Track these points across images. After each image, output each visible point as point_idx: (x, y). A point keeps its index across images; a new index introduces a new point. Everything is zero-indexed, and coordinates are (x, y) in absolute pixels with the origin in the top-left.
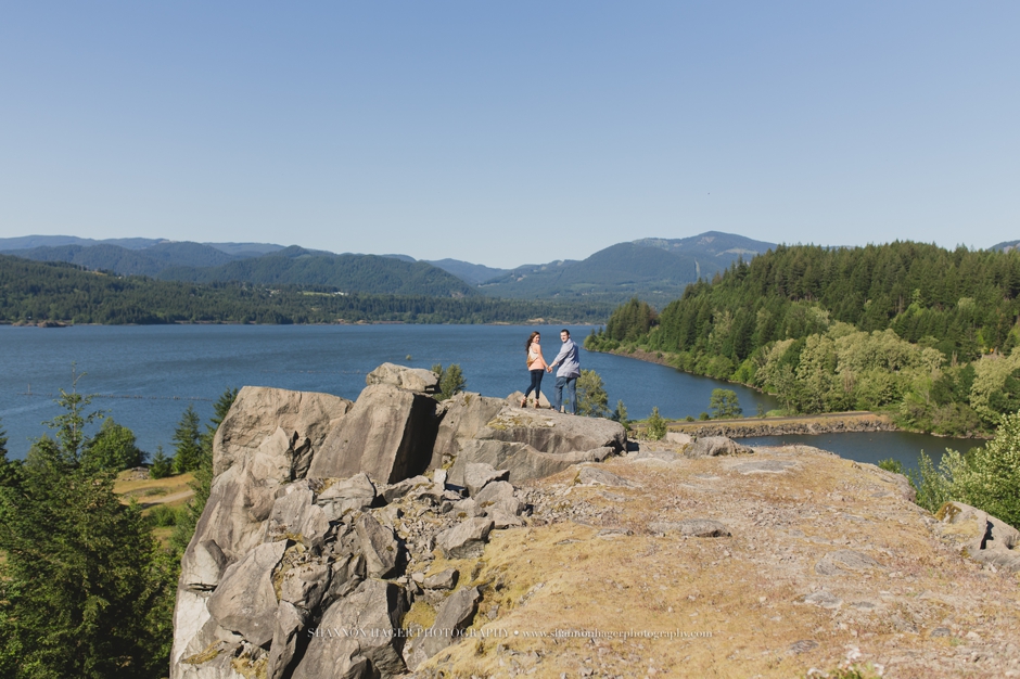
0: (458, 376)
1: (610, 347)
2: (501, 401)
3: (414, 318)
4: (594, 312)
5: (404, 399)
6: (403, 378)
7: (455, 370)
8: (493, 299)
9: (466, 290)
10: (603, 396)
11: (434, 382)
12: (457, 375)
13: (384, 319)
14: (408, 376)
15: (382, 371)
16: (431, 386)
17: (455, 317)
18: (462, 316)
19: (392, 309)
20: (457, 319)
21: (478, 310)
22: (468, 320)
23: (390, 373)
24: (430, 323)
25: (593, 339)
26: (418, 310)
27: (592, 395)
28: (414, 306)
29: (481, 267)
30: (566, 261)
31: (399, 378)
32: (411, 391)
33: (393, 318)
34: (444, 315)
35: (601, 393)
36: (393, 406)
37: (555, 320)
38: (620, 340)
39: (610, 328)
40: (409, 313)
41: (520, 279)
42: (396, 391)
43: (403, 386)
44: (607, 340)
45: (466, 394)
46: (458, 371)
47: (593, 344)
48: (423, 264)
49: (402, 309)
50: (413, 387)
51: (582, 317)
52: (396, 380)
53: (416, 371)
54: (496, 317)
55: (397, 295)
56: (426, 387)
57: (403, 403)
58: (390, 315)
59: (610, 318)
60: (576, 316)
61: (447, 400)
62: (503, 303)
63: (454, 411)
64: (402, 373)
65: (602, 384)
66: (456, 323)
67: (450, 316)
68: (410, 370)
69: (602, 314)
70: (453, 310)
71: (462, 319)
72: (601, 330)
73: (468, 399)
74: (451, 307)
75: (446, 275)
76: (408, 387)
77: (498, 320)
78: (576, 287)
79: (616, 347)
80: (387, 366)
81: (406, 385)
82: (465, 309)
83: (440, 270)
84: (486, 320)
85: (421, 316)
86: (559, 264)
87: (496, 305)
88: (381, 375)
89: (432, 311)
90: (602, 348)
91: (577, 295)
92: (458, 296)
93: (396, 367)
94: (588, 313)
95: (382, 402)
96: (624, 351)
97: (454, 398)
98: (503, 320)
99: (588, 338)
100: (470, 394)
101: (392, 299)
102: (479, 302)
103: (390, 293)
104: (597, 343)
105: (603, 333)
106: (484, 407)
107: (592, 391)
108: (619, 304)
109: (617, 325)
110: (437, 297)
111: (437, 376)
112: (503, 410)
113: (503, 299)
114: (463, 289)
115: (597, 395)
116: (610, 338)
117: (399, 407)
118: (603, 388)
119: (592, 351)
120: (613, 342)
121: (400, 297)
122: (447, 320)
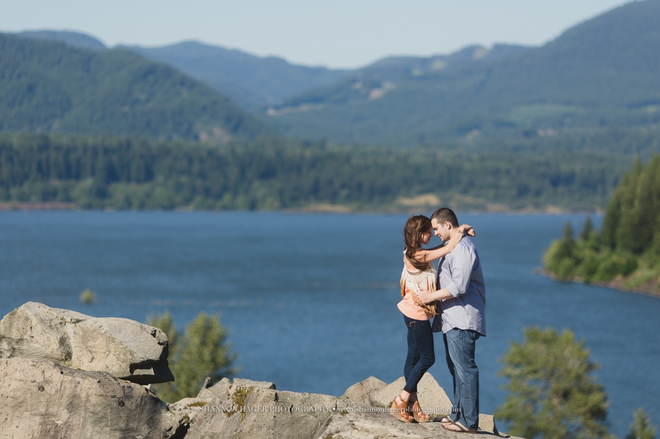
0: (217, 345)
1: (613, 271)
2: (326, 402)
3: (101, 194)
4: (569, 180)
5: (75, 396)
6: (73, 343)
7: (208, 328)
8: (307, 144)
9: (236, 122)
10: (595, 398)
11: (154, 352)
12: (213, 341)
13: (23, 198)
14: (86, 337)
15: (18, 324)
16: (146, 364)
17: (207, 193)
18: (225, 189)
19: (43, 171)
20: (212, 196)
21: (267, 174)
22: (241, 200)
23: (38, 328)
24: (142, 206)
25: (567, 251)
26: (112, 175)
27: (566, 395)
28: (101, 163)
29: (276, 65)
30: (499, 48)
31: (63, 341)
32: (93, 375)
33: (48, 196)
34: (179, 187)
35: (589, 391)
36: (46, 415)
37: (469, 199)
38: (639, 251)
39: (613, 220)
40: (88, 183)
41: (376, 94)
42: (54, 375)
43: (75, 363)
44: (605, 252)
45: (238, 383)
46: (214, 334)
47: (567, 262)
48: (126, 57)
49: (71, 171)
50: (98, 366)
51: (538, 193)
52: (54, 348)
53: (106, 323)
54: (316, 192)
55: (58, 132)
56: (133, 367)
57: (72, 406)
58: (39, 186)
59: (612, 195)
60: (523, 191)
61: (186, 401)
62: (332, 157)
63: (206, 428)
64: (69, 329)
65: (590, 367)
66: (211, 208)
67: (194, 191)
68: (91, 321)
69: (592, 185)
70: (202, 175)
71: (227, 198)
72: (589, 226)
73: (241, 398)
74: (196, 167)
75: (186, 83)
76: (86, 366)
77: (319, 199)
78: (522, 114)
79: (629, 269)
80: (33, 310)
81: (80, 359)
82: (233, 172)
83: (168, 72)
84: (290, 200)
85: (119, 190)
86: (478, 55)
87: (315, 162)
88: (15, 335)
89: (149, 175)
90: (592, 272)
91: (527, 134)
92: (215, 137)
93: (55, 313)
94: (556, 182)
95: (18, 405)
96: (650, 281)
97: (206, 395)
98: (333, 199)
99: (554, 247)
100: (247, 384)
101: (45, 145)
102: (270, 152)
103: (39, 130)
104: (578, 261)
105: (595, 233)
106: (285, 418)
107: (564, 385)
108: (634, 157)
109: (630, 214)
110: (161, 139)
111: (163, 336)
112: (332, 427)
113: (333, 147)
114: (228, 119)
115: (577, 396)
116: (613, 246)
117: (62, 417)
118: (594, 378)
119: (565, 281)
120: (620, 257)
121: (65, 140)
122: (188, 201)
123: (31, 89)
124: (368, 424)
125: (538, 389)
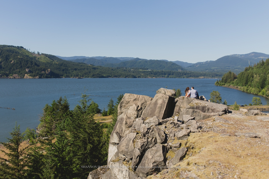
0: (180, 92)
1: (223, 85)
3: (168, 76)
4: (218, 75)
6: (166, 92)
7: (179, 90)
8: (189, 71)
9: (182, 69)
10: (220, 98)
11: (174, 93)
13: (160, 77)
14: (167, 91)
15: (160, 90)
16: (173, 94)
17: (179, 76)
18: (181, 76)
19: (162, 74)
20: (179, 77)
21: (185, 74)
23: (162, 90)
24: (172, 78)
26: (169, 74)
27: (217, 98)
28: (168, 73)
29: (186, 63)
31: (165, 92)
32: (168, 95)
34: (176, 76)
35: (219, 97)
36: (163, 99)
37: (207, 77)
38: (225, 83)
39: (223, 79)
41: (197, 66)
42: (164, 95)
43: (166, 94)
44: (222, 83)
47: (217, 84)
48: (171, 62)
49: (165, 74)
50: (168, 94)
51: (214, 76)
52: (164, 92)
53: (169, 90)
54: (190, 76)
55: (164, 70)
56: (172, 94)
57: (166, 98)
58: (162, 76)
59: (223, 77)
60: (213, 76)
61: (178, 98)
62: (192, 73)
63: (180, 101)
64: (166, 91)
65: (220, 95)
67: (178, 76)
68: (168, 90)
69: (220, 76)
70: (178, 75)
71: (181, 77)
72: (220, 80)
73: (183, 98)
74: (178, 74)
75: (177, 65)
77: (191, 77)
78: (213, 68)
79: (224, 85)
80: (162, 89)
81: (167, 94)
82: (182, 74)
83: (175, 64)
84: (187, 77)
85: (170, 76)
86: (208, 62)
87: (190, 73)
88: (160, 91)
89: (173, 75)
90: (220, 85)
91: (213, 70)
92: (180, 71)
93: (164, 89)
94: (216, 75)
95: (160, 98)
96: (227, 86)
97: (179, 97)
98: (192, 77)
99: (216, 82)
100: (184, 96)
101: (162, 71)
102: (186, 72)
103: (162, 70)
104: (219, 84)
105: (220, 81)
106: (188, 100)
107: (217, 97)
108: (225, 73)
109: (225, 79)
110: (174, 71)
111: (175, 91)
112: (193, 101)
113: (192, 72)
114: (181, 69)
115: (218, 98)
116: (223, 82)
117: (165, 99)
118: (220, 96)
119: (217, 86)
120: (223, 83)
121: (164, 71)
122: (177, 77)
123: (161, 66)
124: (197, 101)
125: (214, 97)
